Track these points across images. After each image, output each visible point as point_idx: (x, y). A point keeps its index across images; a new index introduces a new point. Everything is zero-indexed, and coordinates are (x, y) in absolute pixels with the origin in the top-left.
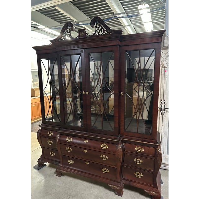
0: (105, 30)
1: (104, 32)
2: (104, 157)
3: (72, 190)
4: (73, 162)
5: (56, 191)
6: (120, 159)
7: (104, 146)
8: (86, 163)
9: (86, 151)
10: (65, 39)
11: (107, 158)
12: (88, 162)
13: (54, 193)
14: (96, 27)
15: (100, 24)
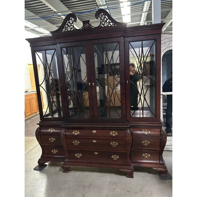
0: (111, 22)
1: (109, 24)
2: (114, 144)
3: (85, 181)
4: (81, 155)
5: (69, 185)
6: (130, 143)
7: (114, 133)
8: (95, 153)
9: (96, 141)
10: (67, 30)
11: (117, 144)
12: (97, 152)
13: (68, 187)
14: (101, 19)
15: (105, 16)
